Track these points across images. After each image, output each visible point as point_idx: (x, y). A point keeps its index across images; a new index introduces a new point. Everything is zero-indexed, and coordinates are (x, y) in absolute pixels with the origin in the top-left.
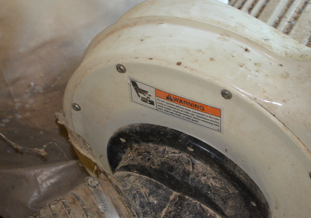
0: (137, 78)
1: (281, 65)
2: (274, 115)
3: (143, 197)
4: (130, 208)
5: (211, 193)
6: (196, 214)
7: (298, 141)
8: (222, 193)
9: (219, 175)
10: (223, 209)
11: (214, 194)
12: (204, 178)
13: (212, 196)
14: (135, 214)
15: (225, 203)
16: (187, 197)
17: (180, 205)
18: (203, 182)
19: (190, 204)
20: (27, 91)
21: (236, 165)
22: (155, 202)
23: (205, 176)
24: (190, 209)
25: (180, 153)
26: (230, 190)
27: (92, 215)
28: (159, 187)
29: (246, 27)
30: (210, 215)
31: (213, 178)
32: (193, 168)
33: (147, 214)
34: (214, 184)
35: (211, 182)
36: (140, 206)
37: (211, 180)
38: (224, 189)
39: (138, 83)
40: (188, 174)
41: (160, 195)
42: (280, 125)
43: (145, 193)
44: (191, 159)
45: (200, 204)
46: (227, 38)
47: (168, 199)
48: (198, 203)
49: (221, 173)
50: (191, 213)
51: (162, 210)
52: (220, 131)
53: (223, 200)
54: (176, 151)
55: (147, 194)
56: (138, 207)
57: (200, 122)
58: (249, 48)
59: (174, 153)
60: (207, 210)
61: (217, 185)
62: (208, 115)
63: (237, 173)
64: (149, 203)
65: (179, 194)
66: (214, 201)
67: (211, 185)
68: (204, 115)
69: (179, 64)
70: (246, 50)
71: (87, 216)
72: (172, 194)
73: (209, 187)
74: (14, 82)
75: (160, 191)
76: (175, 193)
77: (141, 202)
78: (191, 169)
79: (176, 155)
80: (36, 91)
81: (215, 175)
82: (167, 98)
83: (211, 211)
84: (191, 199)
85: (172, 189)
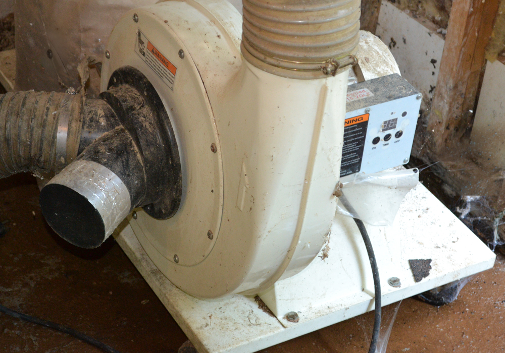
0: (143, 30)
1: (235, 57)
2: (203, 83)
3: (97, 115)
4: (80, 114)
5: (141, 130)
6: (123, 143)
7: (210, 110)
8: (150, 138)
9: (155, 124)
10: (143, 148)
11: (143, 133)
12: (142, 118)
13: (140, 133)
14: (82, 120)
15: (148, 145)
16: (126, 131)
17: (118, 134)
18: (140, 120)
19: (124, 136)
20: (94, 45)
21: (168, 117)
22: (103, 123)
23: (144, 117)
24: (122, 138)
25: (139, 96)
26: (158, 140)
27: (51, 104)
28: (113, 116)
29: (233, 27)
30: (133, 151)
31: (150, 123)
32: (140, 108)
33: (91, 127)
34: (148, 126)
35: (146, 124)
36: (90, 119)
37: (147, 123)
38: (153, 136)
39: (141, 34)
40: (134, 109)
41: (109, 121)
42: (204, 91)
43: (100, 114)
44: (144, 103)
45: (131, 140)
46: (213, 24)
47: (114, 127)
48: (131, 138)
49: (157, 123)
50: (120, 141)
51: (104, 132)
52: (172, 89)
53: (147, 141)
54: (138, 94)
55: (101, 115)
56: (88, 119)
57: (165, 79)
58: (222, 36)
59: (136, 94)
60: (134, 146)
61: (149, 129)
62: (169, 72)
63: (166, 123)
64: (98, 122)
65: (123, 128)
66: (139, 138)
67: (144, 126)
68: (166, 71)
69: (166, 22)
70: (218, 36)
71: (48, 102)
72: (118, 126)
73: (142, 126)
74: (86, 30)
75: (112, 119)
76: (121, 126)
77: (92, 117)
78: (138, 108)
79: (136, 96)
80: (100, 49)
81: (152, 122)
82: (152, 51)
83: (136, 149)
84: (128, 133)
85: (121, 122)
